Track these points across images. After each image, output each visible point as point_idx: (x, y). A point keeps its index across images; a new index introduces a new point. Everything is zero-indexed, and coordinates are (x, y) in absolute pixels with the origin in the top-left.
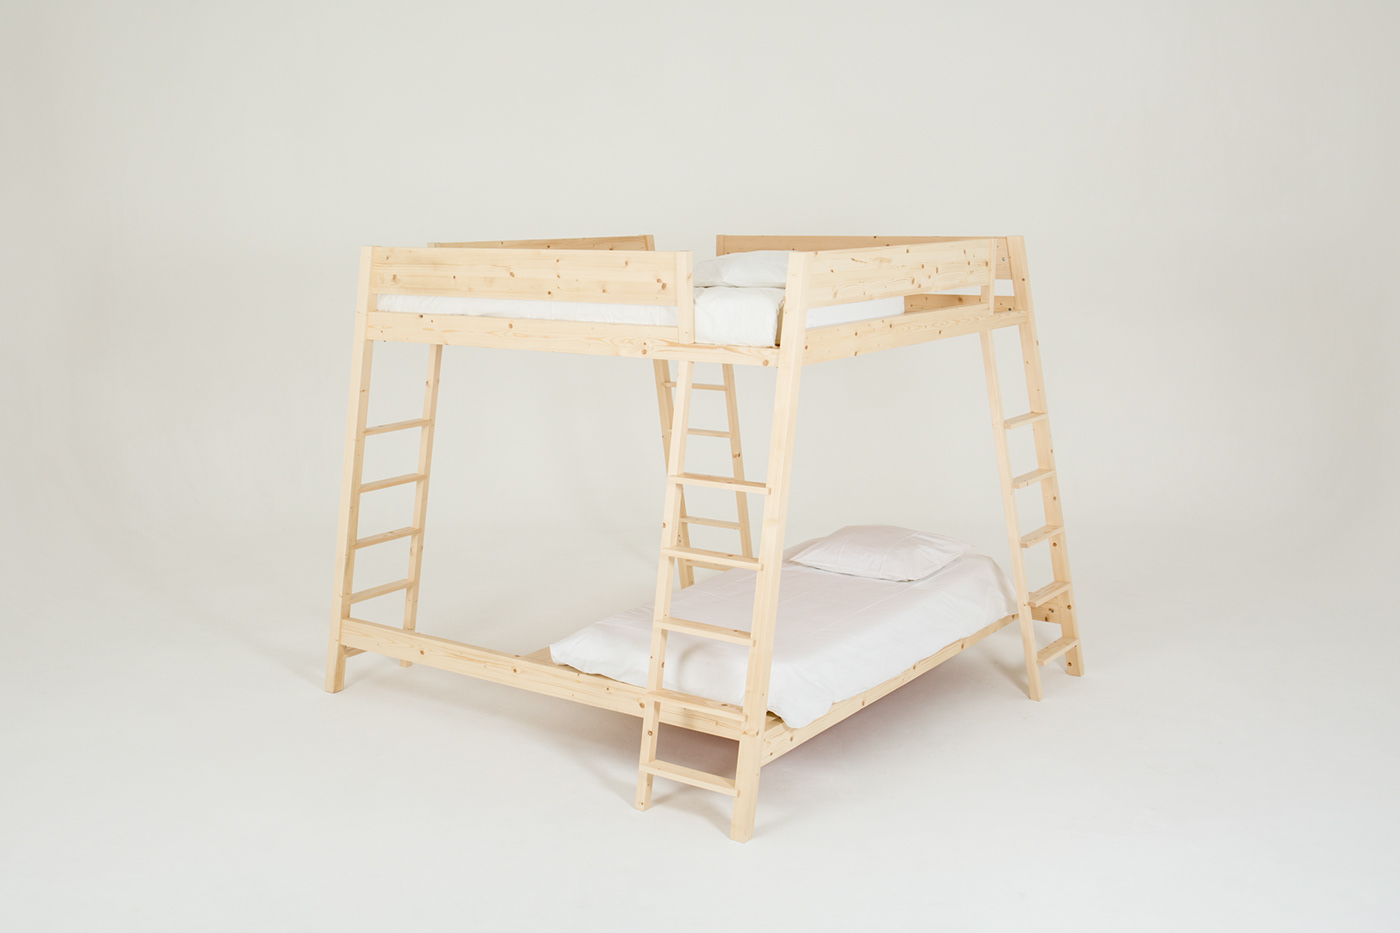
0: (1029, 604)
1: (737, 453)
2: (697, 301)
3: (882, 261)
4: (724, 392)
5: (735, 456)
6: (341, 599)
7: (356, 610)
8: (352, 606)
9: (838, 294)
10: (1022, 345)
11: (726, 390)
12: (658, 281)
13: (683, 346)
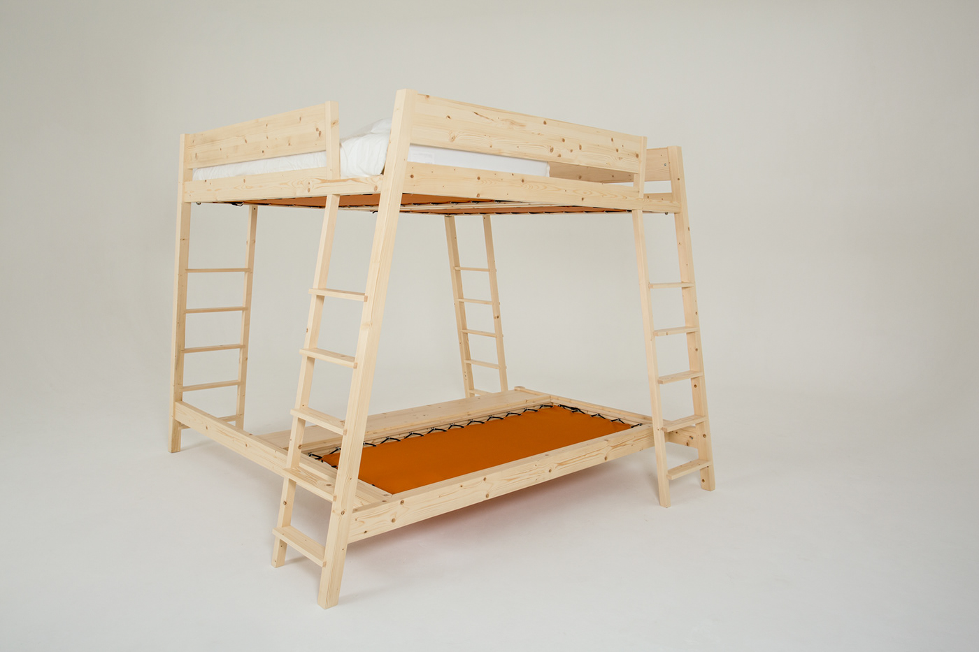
0: (662, 429)
1: (496, 316)
2: (342, 144)
3: (513, 123)
4: (488, 273)
5: (495, 318)
6: (173, 387)
7: (187, 396)
8: (183, 393)
9: (457, 139)
10: (676, 230)
11: (489, 270)
12: (317, 130)
13: (330, 181)
